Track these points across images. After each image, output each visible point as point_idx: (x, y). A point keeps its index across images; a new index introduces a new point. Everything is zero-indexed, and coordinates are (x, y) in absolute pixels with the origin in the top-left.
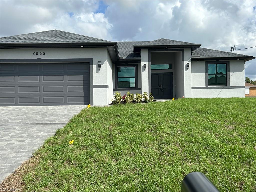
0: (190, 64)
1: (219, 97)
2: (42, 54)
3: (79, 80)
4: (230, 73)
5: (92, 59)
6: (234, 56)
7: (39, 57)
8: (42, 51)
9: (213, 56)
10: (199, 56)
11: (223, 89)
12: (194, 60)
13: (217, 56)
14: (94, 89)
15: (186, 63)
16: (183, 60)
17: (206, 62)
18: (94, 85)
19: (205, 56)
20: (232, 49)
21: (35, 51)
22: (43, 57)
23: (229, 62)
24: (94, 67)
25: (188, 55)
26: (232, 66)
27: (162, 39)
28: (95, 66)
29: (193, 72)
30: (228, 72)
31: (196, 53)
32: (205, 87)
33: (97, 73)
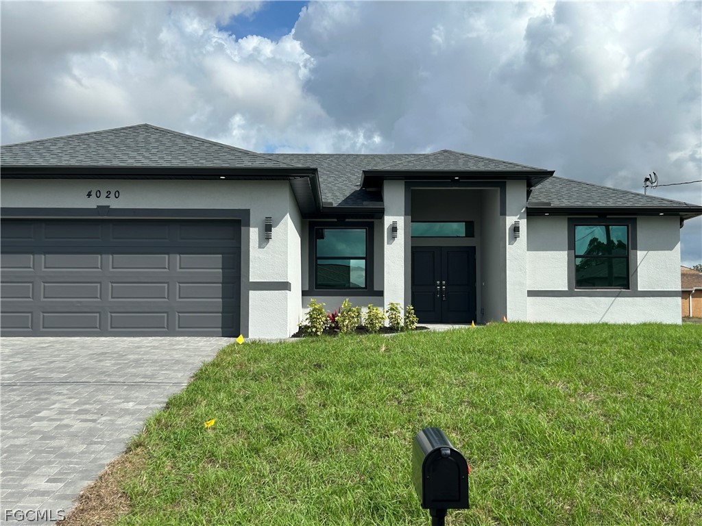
0: (523, 224)
1: (605, 320)
2: (112, 195)
3: (211, 266)
4: (639, 252)
5: (249, 210)
6: (649, 205)
7: (103, 202)
8: (112, 186)
9: (590, 204)
10: (549, 204)
11: (617, 296)
12: (533, 213)
13: (601, 204)
14: (252, 293)
15: (510, 221)
16: (504, 213)
17: (568, 218)
18: (250, 280)
19: (565, 203)
20: (648, 183)
21: (94, 186)
22: (114, 204)
23: (634, 221)
24: (254, 233)
25: (516, 199)
26: (644, 231)
27: (445, 151)
28: (257, 229)
29: (532, 246)
30: (632, 249)
31: (543, 194)
32: (567, 289)
33: (259, 247)
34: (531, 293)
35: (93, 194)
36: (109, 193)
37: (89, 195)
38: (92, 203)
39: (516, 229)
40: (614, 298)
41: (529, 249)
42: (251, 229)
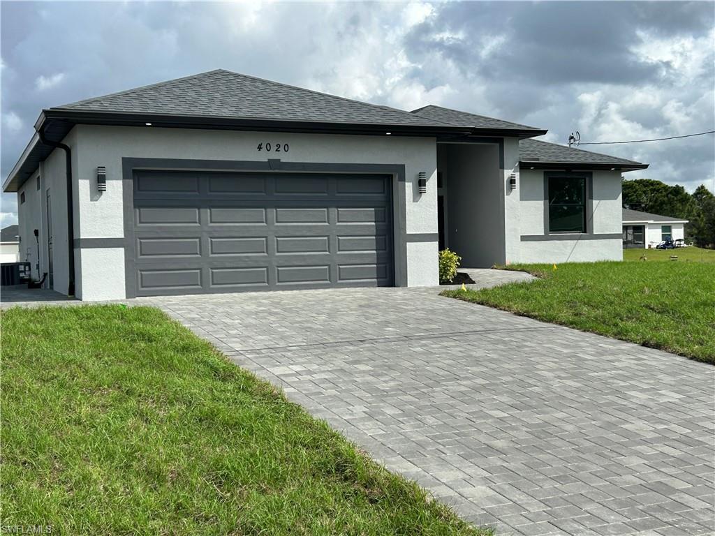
0: (517, 176)
1: (571, 260)
2: (282, 149)
3: (364, 221)
4: (594, 201)
5: (404, 165)
7: (273, 155)
8: (282, 139)
12: (523, 167)
14: (409, 245)
15: (508, 173)
16: (502, 167)
17: (545, 172)
18: (407, 233)
20: (572, 140)
21: (264, 138)
22: (285, 157)
23: (591, 175)
24: (409, 187)
25: (514, 153)
29: (524, 196)
30: (589, 198)
32: (543, 234)
33: (414, 201)
34: (524, 238)
35: (264, 146)
36: (279, 146)
37: (260, 148)
38: (263, 157)
39: (512, 181)
40: (576, 241)
41: (522, 199)
42: (407, 184)
